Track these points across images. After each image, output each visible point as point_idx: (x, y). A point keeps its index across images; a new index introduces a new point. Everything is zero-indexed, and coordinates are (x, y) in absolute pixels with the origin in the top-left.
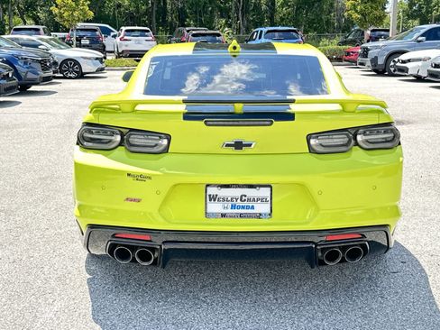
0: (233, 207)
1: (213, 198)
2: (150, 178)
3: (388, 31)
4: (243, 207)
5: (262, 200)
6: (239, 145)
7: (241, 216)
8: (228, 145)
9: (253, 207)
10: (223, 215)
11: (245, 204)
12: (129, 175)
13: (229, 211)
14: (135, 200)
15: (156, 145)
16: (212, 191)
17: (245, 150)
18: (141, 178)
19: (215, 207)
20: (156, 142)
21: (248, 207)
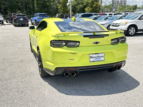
0: (96, 59)
1: (91, 57)
2: (77, 53)
3: (70, 15)
4: (98, 59)
5: (103, 57)
6: (97, 43)
7: (98, 61)
8: (94, 43)
9: (100, 59)
10: (94, 61)
11: (99, 58)
12: (70, 53)
13: (95, 60)
14: (72, 60)
15: (75, 45)
16: (91, 56)
17: (98, 44)
18: (74, 53)
19: (92, 60)
20: (75, 44)
21: (99, 59)
